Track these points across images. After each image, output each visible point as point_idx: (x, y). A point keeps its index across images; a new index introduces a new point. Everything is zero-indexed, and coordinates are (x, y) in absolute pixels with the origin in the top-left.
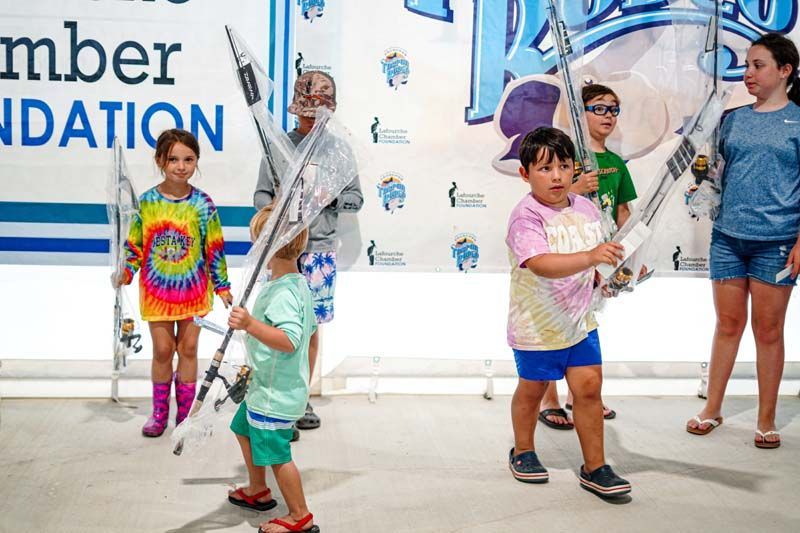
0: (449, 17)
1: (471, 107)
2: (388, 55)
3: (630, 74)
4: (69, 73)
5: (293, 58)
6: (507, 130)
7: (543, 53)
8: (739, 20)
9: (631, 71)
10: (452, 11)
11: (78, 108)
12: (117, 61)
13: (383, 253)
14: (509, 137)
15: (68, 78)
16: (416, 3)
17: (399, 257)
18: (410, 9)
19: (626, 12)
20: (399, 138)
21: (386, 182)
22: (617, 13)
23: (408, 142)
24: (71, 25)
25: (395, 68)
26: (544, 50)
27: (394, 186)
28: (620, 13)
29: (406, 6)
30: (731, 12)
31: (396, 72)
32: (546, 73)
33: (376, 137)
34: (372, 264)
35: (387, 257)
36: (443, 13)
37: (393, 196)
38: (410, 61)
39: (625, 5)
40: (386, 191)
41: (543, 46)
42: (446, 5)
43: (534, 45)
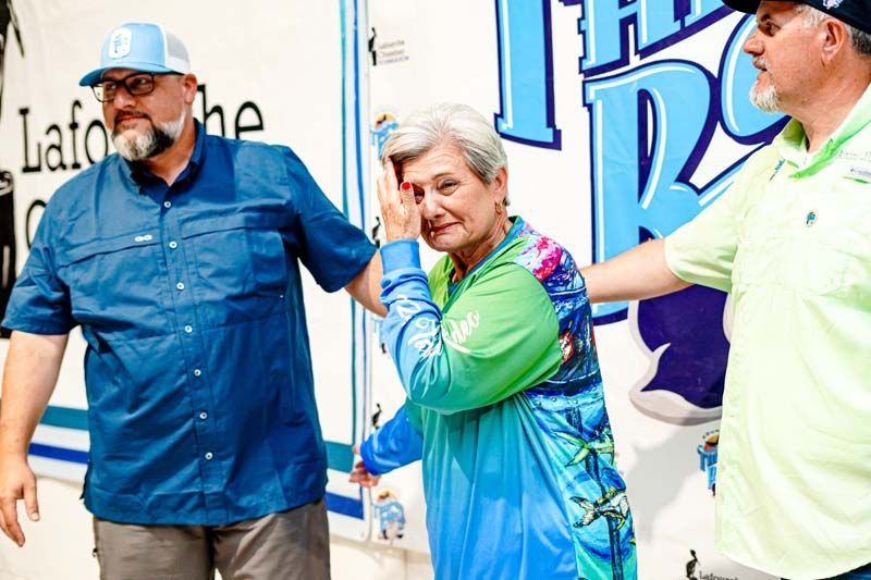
6: (651, 338)
7: (699, 192)
10: (560, 131)
14: (653, 349)
16: (510, 124)
18: (503, 135)
26: (700, 187)
29: (496, 131)
36: (550, 139)
41: (699, 178)
42: (551, 122)
43: (684, 177)
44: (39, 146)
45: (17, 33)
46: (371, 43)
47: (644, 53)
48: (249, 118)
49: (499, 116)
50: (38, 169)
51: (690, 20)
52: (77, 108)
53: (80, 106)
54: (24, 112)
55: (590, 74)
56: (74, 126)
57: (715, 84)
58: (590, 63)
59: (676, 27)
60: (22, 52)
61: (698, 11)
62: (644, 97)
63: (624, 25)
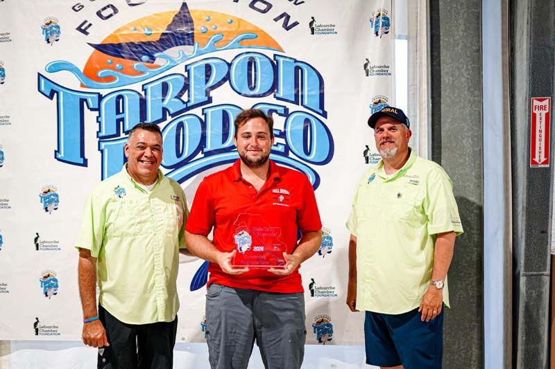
0: (85, 164)
2: (44, 191)
8: (290, 156)
10: (87, 159)
13: (44, 327)
16: (62, 155)
17: (55, 329)
18: (59, 160)
20: (54, 246)
21: (45, 277)
22: (200, 155)
23: (59, 249)
25: (49, 199)
27: (51, 280)
28: (203, 155)
29: (56, 157)
30: (283, 151)
31: (50, 202)
33: (37, 246)
34: (37, 334)
35: (47, 329)
37: (50, 287)
38: (59, 194)
39: (206, 150)
40: (45, 283)
49: (57, 152)
63: (118, 121)
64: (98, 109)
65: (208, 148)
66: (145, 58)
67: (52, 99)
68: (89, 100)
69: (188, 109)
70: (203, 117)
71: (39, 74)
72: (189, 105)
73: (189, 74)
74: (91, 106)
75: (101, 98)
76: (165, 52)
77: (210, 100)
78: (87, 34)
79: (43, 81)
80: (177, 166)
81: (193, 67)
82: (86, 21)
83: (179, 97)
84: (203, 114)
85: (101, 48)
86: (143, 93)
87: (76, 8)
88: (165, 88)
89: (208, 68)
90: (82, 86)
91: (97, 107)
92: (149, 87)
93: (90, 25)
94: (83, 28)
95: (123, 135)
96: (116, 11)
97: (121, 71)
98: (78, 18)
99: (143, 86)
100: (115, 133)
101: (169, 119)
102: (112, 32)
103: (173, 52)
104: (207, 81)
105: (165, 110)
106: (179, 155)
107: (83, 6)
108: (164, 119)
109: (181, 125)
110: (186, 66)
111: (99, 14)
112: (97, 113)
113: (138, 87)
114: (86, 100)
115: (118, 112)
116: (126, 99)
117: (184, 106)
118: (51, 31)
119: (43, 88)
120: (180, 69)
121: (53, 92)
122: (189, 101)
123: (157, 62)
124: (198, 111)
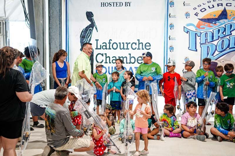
0: (196, 51)
1: (201, 66)
2: (185, 58)
3: (230, 60)
4: (129, 62)
5: (168, 59)
7: (214, 57)
9: (231, 59)
11: (131, 68)
12: (138, 60)
15: (129, 63)
18: (189, 49)
19: (230, 49)
22: (228, 49)
24: (130, 54)
32: (215, 60)
33: (183, 72)
36: (195, 50)
38: (189, 59)
39: (230, 47)
41: (214, 55)
42: (196, 48)
43: (213, 55)
44: (101, 45)
45: (96, 28)
46: (169, 37)
47: (208, 43)
48: (148, 45)
49: (189, 47)
50: (100, 49)
51: (214, 40)
52: (111, 41)
53: (111, 40)
54: (97, 40)
55: (201, 44)
56: (110, 43)
57: (216, 46)
58: (201, 43)
59: (212, 40)
60: (97, 31)
61: (215, 39)
62: (208, 47)
63: (206, 39)
64: (200, 36)
65: (231, 47)
66: (213, 23)
67: (187, 33)
68: (198, 34)
69: (225, 36)
70: (229, 39)
71: (184, 27)
72: (226, 35)
73: (226, 27)
74: (198, 35)
75: (201, 33)
76: (220, 21)
77: (231, 34)
78: (197, 16)
79: (185, 28)
80: (221, 52)
81: (227, 25)
82: (197, 13)
83: (223, 33)
84: (229, 38)
85: (201, 20)
86: (213, 32)
87: (194, 9)
88: (219, 30)
89: (231, 26)
90: (196, 30)
91: (200, 35)
92: (214, 31)
93: (198, 13)
94: (196, 14)
95: (207, 43)
96: (206, 10)
97: (207, 26)
98: (195, 11)
99: (213, 30)
100: (205, 42)
101: (220, 39)
102: (204, 15)
103: (222, 21)
104: (231, 29)
105: (219, 37)
106: (222, 49)
107: (196, 8)
108: (219, 39)
109: (223, 41)
110: (225, 25)
111: (201, 10)
112: (200, 37)
113: (211, 30)
114: (197, 34)
115: (206, 37)
116: (208, 34)
117: (224, 36)
118: (187, 15)
119: (185, 31)
120: (223, 26)
121: (188, 31)
122: (225, 34)
123: (217, 24)
124: (228, 37)
